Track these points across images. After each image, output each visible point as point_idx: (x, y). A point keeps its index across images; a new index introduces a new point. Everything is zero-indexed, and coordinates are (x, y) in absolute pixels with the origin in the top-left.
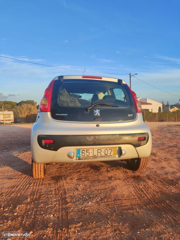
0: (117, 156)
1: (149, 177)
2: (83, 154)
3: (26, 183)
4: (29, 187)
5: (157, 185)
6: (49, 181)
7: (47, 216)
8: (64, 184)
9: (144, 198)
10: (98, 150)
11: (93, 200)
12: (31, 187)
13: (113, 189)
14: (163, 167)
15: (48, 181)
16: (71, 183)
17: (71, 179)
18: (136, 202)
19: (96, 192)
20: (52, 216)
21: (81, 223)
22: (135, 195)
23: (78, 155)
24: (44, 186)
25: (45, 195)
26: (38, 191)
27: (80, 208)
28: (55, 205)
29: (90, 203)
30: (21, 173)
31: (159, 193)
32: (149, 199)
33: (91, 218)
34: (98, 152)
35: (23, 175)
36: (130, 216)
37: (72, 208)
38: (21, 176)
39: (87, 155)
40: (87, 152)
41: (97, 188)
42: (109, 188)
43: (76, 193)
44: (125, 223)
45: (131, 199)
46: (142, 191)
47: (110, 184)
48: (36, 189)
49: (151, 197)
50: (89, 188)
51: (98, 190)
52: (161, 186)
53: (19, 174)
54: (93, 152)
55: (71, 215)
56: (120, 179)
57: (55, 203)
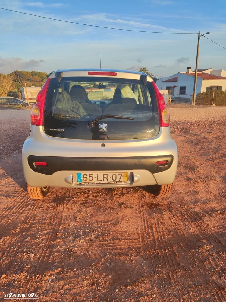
0: (129, 182)
1: (169, 208)
2: (85, 179)
3: (23, 205)
4: (25, 210)
5: (175, 220)
6: (49, 204)
7: (28, 255)
8: (64, 209)
9: (150, 238)
10: (104, 175)
11: (86, 237)
12: (26, 211)
13: (117, 222)
14: (196, 192)
15: (48, 203)
16: (71, 209)
17: (74, 202)
18: (137, 243)
19: (96, 225)
20: (33, 255)
21: (59, 269)
22: (140, 232)
23: (79, 180)
24: (41, 210)
25: (36, 225)
26: (32, 217)
27: (68, 247)
28: (42, 240)
29: (82, 241)
30: (22, 189)
31: (171, 233)
32: (154, 240)
33: (74, 263)
34: (104, 177)
35: (23, 191)
36: (120, 264)
37: (59, 247)
38: (22, 193)
39: (89, 179)
40: (90, 177)
41: (99, 220)
42: (112, 220)
43: (73, 224)
44: (108, 275)
45: (132, 239)
46: (152, 228)
47: (116, 214)
48: (31, 214)
49: (159, 237)
50: (90, 218)
51: (98, 222)
52: (179, 221)
53: (20, 190)
54: (98, 177)
55: (54, 257)
56: (131, 208)
57: (43, 238)
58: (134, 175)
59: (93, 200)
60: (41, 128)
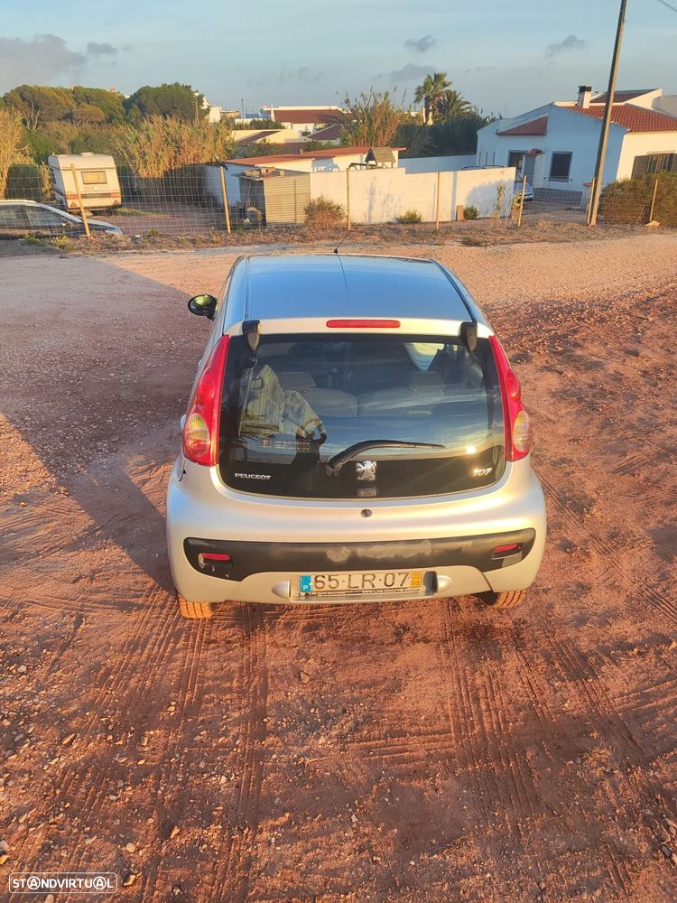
0: (423, 588)
1: (517, 639)
2: (320, 585)
3: (166, 633)
4: (174, 651)
5: (530, 677)
6: (227, 631)
7: (214, 779)
8: (268, 646)
9: (473, 728)
10: (364, 576)
11: (331, 729)
12: (178, 652)
13: (396, 686)
15: (225, 629)
16: (284, 646)
17: (288, 625)
18: (446, 744)
19: (347, 694)
20: (224, 779)
21: (287, 815)
22: (450, 713)
23: (305, 587)
24: (214, 649)
25: (212, 695)
26: (196, 670)
27: (295, 756)
28: (236, 738)
29: (322, 740)
30: (151, 582)
31: (521, 713)
32: (483, 733)
33: (314, 797)
34: (364, 580)
35: (157, 590)
36: (413, 799)
37: (274, 756)
38: (155, 595)
39: (330, 586)
40: (330, 580)
41: (354, 679)
42: (385, 679)
43: (295, 691)
44: (392, 828)
45: (435, 733)
46: (477, 700)
47: (392, 661)
48: (191, 660)
49: (495, 726)
50: (332, 674)
51: (352, 685)
52: (540, 681)
53: (149, 585)
54: (350, 579)
55: (269, 783)
56: (426, 641)
57: (235, 731)
58: (438, 577)
59: (331, 617)
60: (214, 472)
